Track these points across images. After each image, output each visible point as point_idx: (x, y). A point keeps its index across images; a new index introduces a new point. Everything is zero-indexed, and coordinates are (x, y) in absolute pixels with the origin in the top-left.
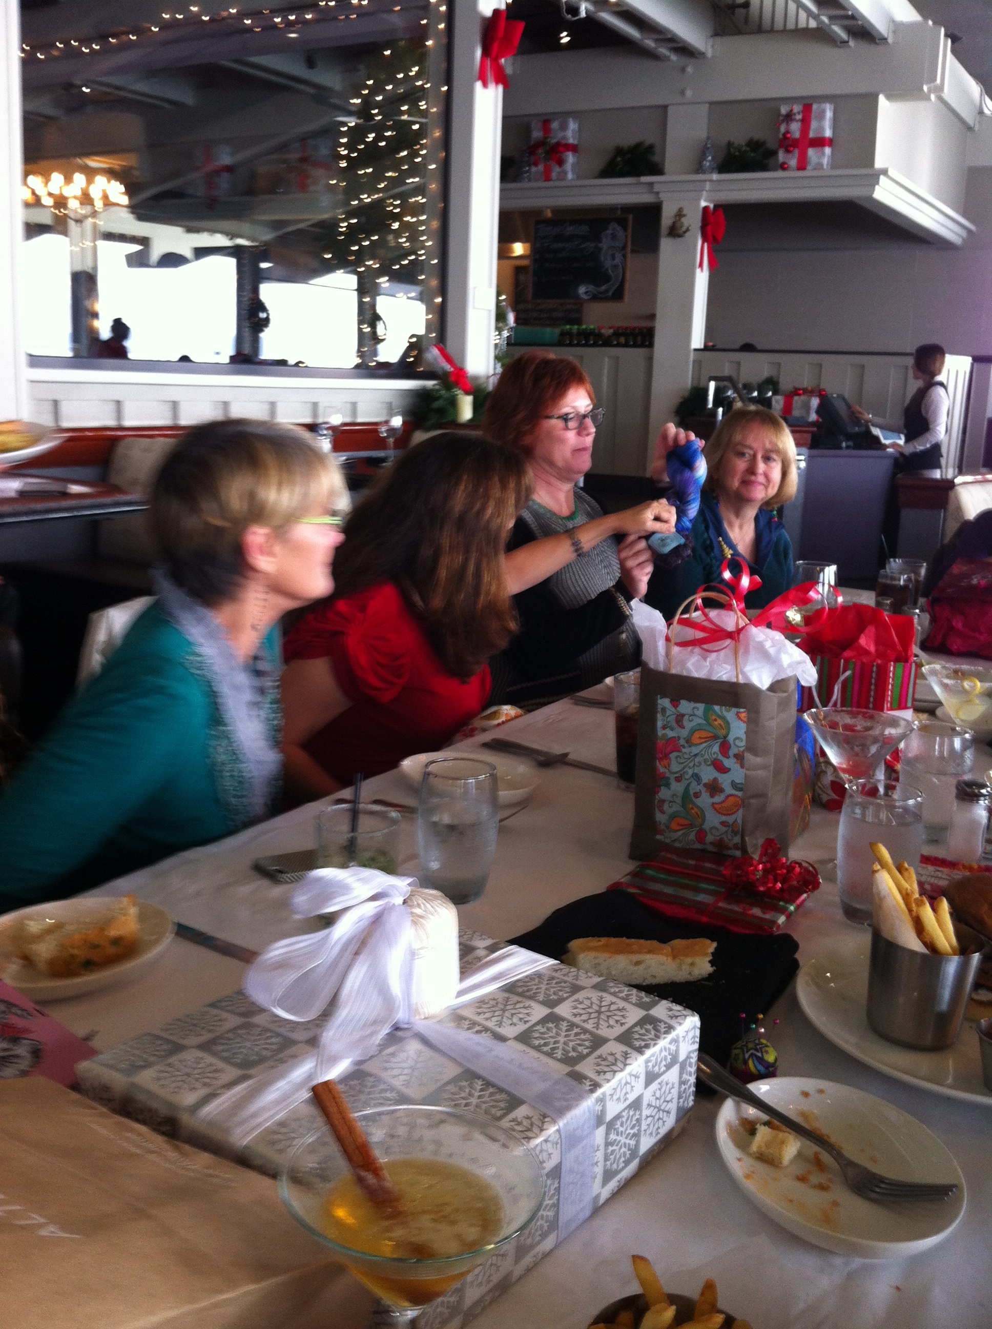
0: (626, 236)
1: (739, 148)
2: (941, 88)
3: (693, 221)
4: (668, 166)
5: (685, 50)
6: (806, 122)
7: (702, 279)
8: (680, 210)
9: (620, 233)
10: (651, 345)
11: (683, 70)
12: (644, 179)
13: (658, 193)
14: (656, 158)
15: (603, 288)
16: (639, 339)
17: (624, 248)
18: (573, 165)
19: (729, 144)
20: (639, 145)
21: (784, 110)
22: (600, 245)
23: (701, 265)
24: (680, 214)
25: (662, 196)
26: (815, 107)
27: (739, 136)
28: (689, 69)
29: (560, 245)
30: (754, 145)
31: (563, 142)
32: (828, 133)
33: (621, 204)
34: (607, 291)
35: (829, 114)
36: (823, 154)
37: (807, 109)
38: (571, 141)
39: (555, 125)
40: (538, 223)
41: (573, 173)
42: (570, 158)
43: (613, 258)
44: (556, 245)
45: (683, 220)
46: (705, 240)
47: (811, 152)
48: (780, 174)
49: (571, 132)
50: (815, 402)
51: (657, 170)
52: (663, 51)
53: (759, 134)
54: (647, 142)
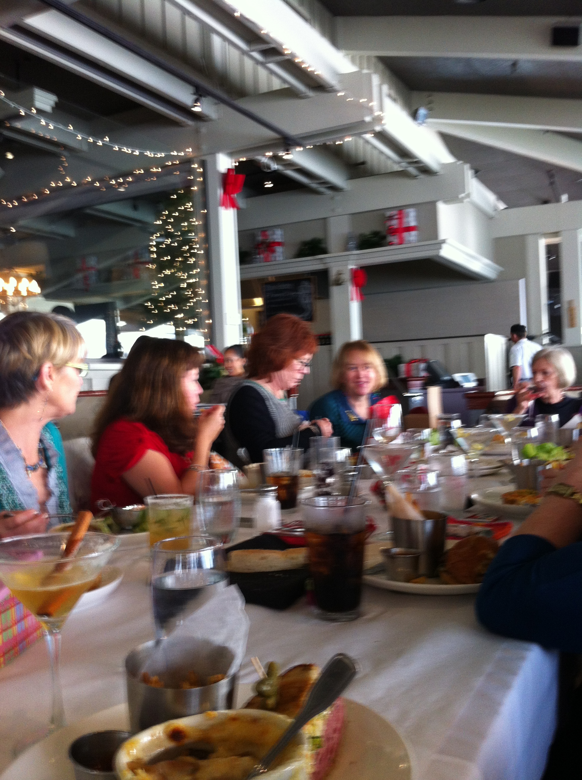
0: (311, 287)
1: (367, 236)
2: (468, 196)
3: (347, 277)
4: (331, 249)
5: (333, 188)
6: (400, 219)
7: (355, 308)
8: (340, 271)
9: (308, 286)
10: (330, 343)
11: (333, 198)
12: (318, 257)
13: (326, 263)
14: (323, 245)
16: (324, 341)
17: (311, 293)
18: (280, 252)
19: (361, 235)
20: (314, 239)
21: (388, 214)
22: (298, 293)
23: (353, 299)
24: (339, 273)
25: (329, 265)
26: (404, 211)
27: (367, 230)
28: (337, 198)
29: (277, 295)
30: (376, 234)
31: (274, 241)
32: (413, 224)
33: (307, 271)
35: (412, 214)
36: (411, 235)
37: (400, 212)
38: (278, 240)
39: (269, 233)
41: (281, 257)
42: (279, 249)
43: (305, 300)
44: (274, 295)
45: (341, 276)
46: (354, 284)
47: (405, 235)
48: (389, 248)
49: (278, 236)
50: (423, 365)
51: (324, 251)
52: (322, 189)
53: (376, 227)
54: (318, 238)
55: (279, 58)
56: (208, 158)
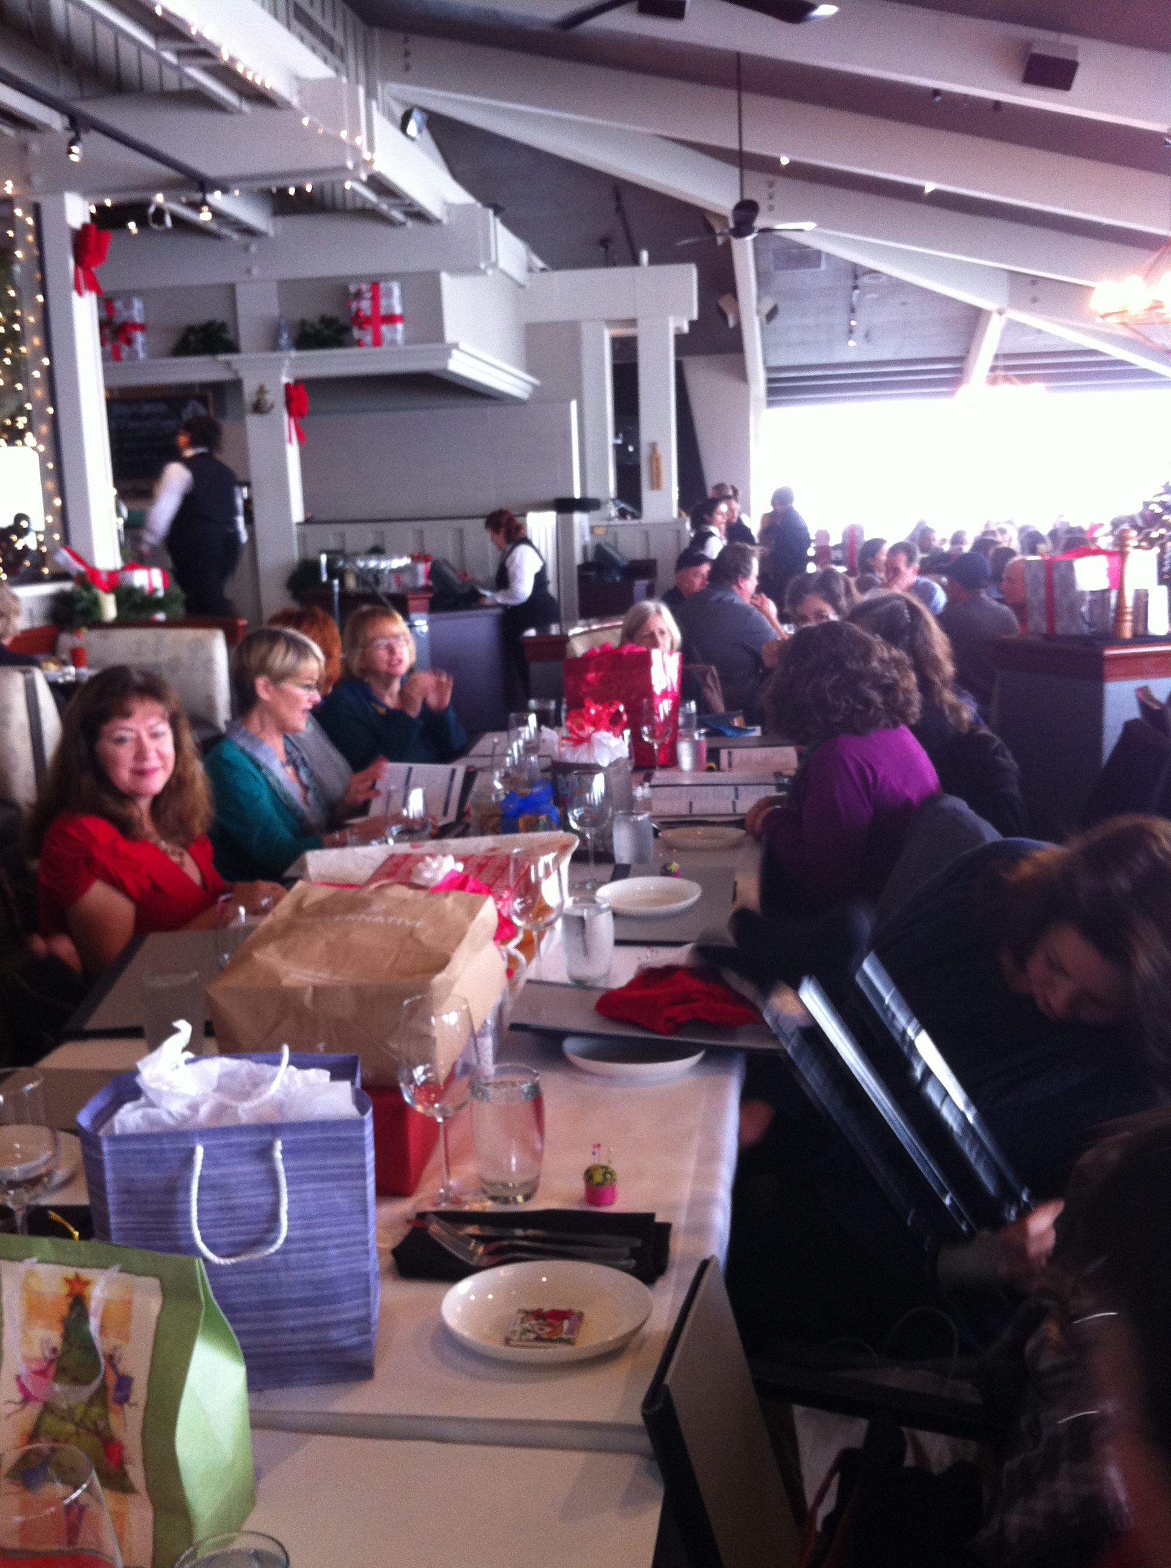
1: (312, 326)
2: (496, 264)
3: (276, 397)
4: (243, 344)
5: (248, 231)
6: (375, 299)
7: (293, 453)
8: (262, 387)
11: (246, 248)
12: (220, 357)
13: (236, 371)
14: (230, 336)
18: (143, 344)
19: (303, 323)
20: (210, 322)
21: (353, 289)
23: (290, 440)
24: (262, 391)
25: (242, 374)
26: (382, 285)
27: (312, 312)
28: (253, 249)
29: (138, 424)
30: (327, 322)
31: (131, 321)
32: (398, 310)
33: (198, 381)
35: (396, 292)
36: (396, 330)
37: (375, 287)
38: (137, 320)
39: (118, 305)
41: (144, 351)
42: (139, 337)
44: (134, 425)
45: (266, 396)
46: (291, 414)
47: (384, 329)
48: (357, 350)
49: (137, 311)
50: (421, 567)
51: (232, 348)
52: (226, 231)
53: (331, 310)
54: (220, 320)
56: (46, 203)
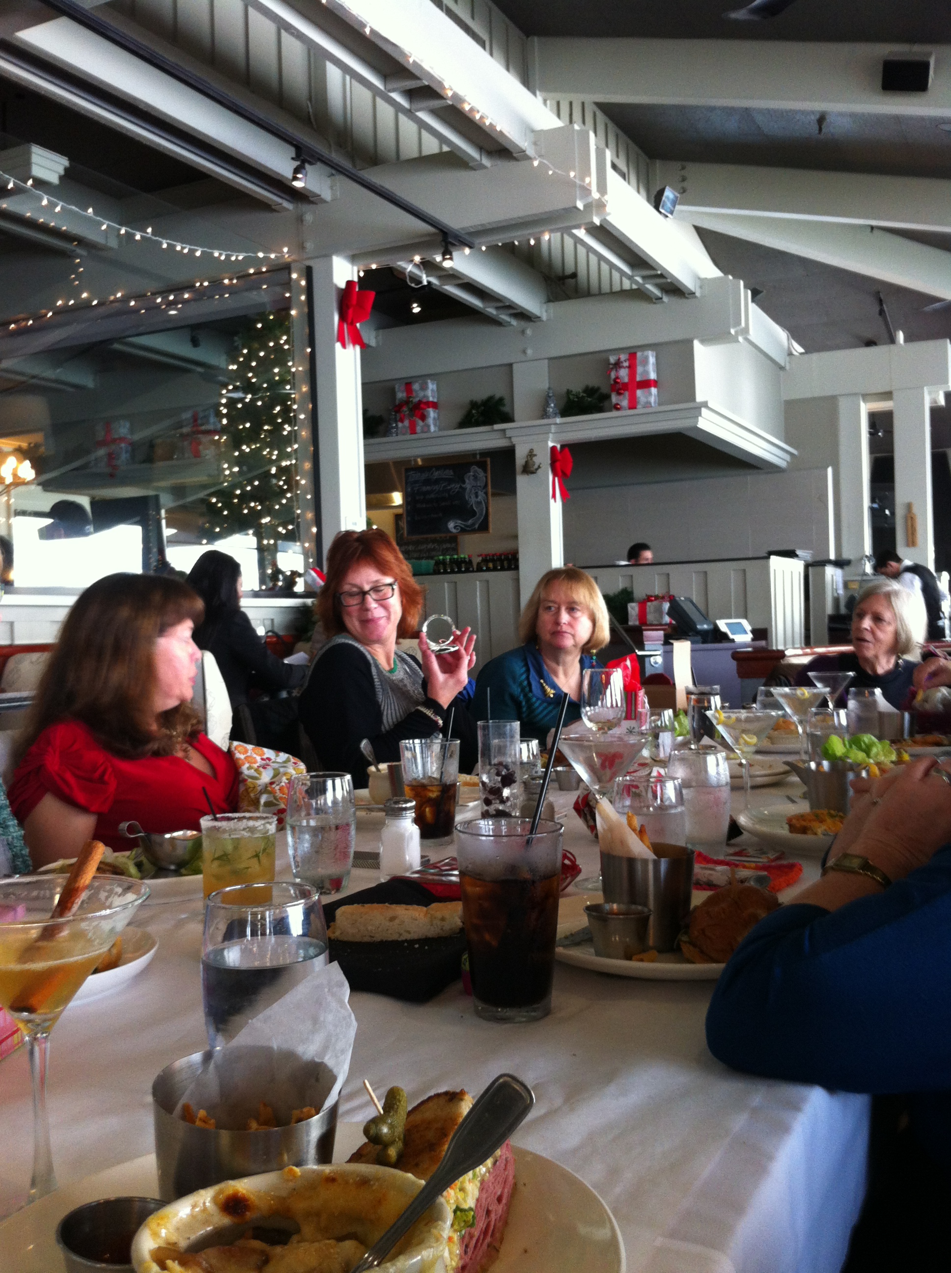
0: (486, 477)
1: (577, 396)
2: (746, 331)
3: (543, 459)
4: (517, 415)
5: (523, 315)
6: (632, 368)
7: (556, 508)
8: (531, 451)
9: (481, 474)
10: (517, 568)
11: (523, 332)
12: (497, 427)
13: (510, 438)
14: (506, 409)
15: (470, 522)
16: (506, 564)
17: (486, 486)
18: (434, 419)
19: (569, 392)
20: (491, 398)
21: (612, 360)
22: (464, 486)
23: (554, 496)
24: (531, 454)
25: (515, 440)
26: (639, 354)
27: (576, 385)
28: (529, 332)
29: (428, 488)
30: (590, 391)
31: (424, 400)
32: (653, 376)
33: (480, 450)
34: (473, 524)
35: (652, 360)
36: (650, 394)
37: (632, 357)
38: (431, 399)
39: (416, 387)
40: (407, 470)
41: (435, 425)
42: (432, 413)
43: (477, 497)
44: (425, 489)
45: (534, 459)
46: (555, 474)
47: (639, 393)
48: (615, 413)
49: (431, 392)
50: (666, 606)
51: (508, 418)
52: (504, 317)
53: (593, 381)
54: (498, 396)
55: (436, 104)
56: (316, 265)
